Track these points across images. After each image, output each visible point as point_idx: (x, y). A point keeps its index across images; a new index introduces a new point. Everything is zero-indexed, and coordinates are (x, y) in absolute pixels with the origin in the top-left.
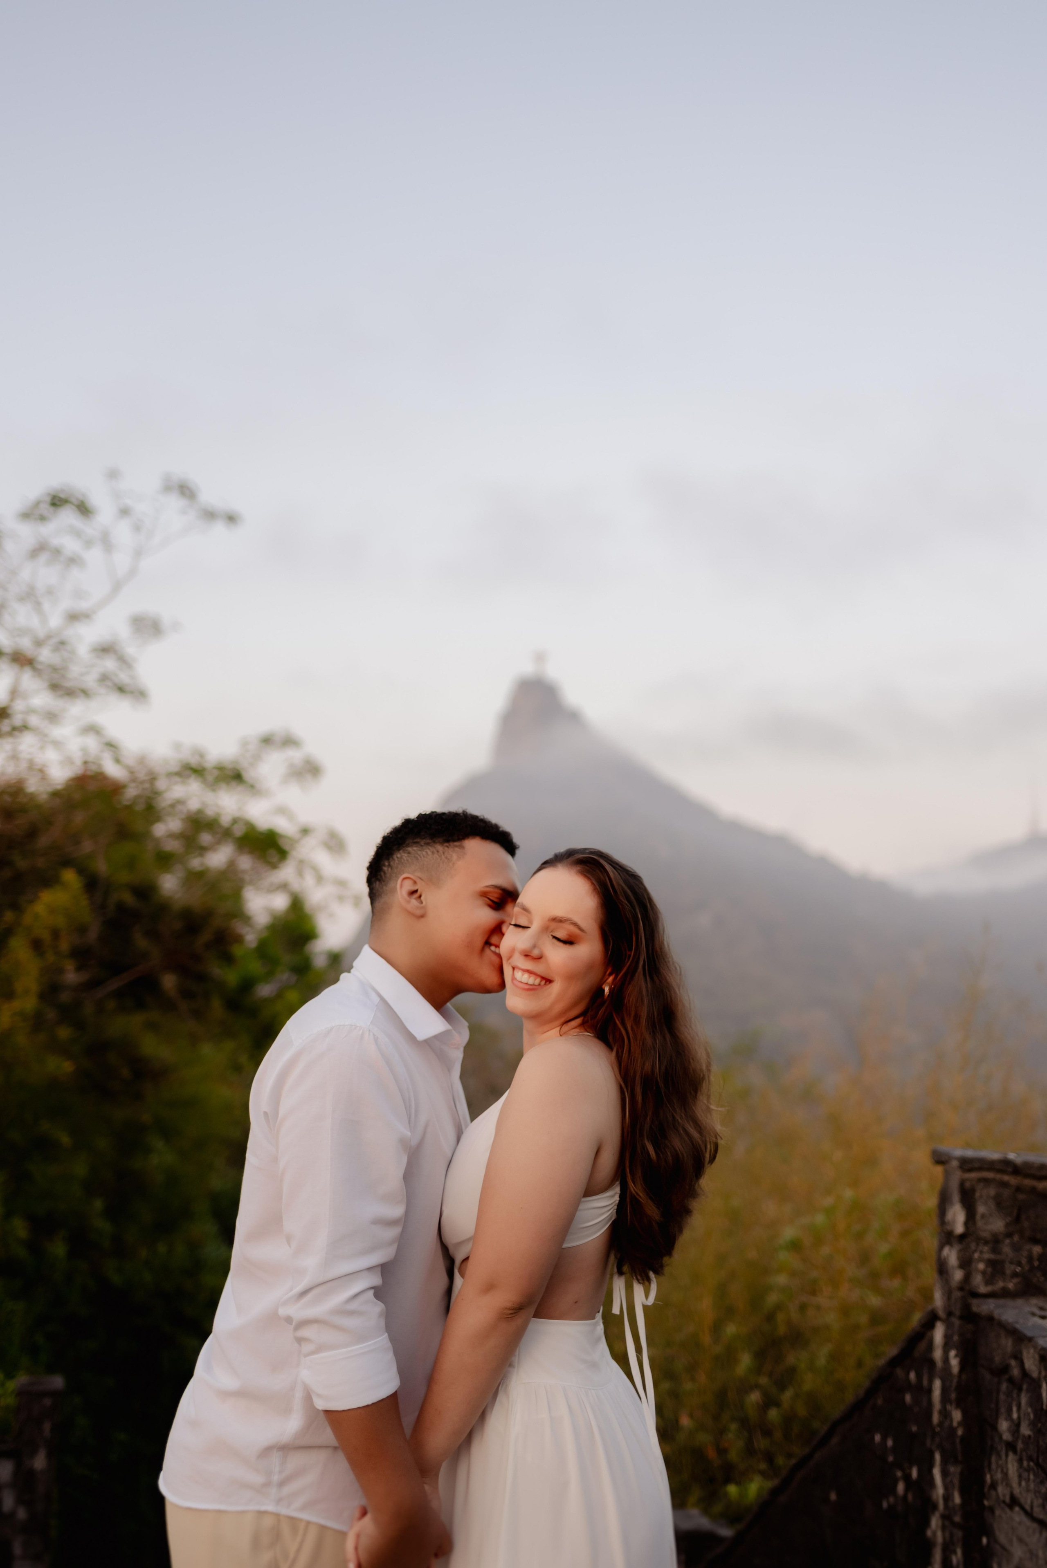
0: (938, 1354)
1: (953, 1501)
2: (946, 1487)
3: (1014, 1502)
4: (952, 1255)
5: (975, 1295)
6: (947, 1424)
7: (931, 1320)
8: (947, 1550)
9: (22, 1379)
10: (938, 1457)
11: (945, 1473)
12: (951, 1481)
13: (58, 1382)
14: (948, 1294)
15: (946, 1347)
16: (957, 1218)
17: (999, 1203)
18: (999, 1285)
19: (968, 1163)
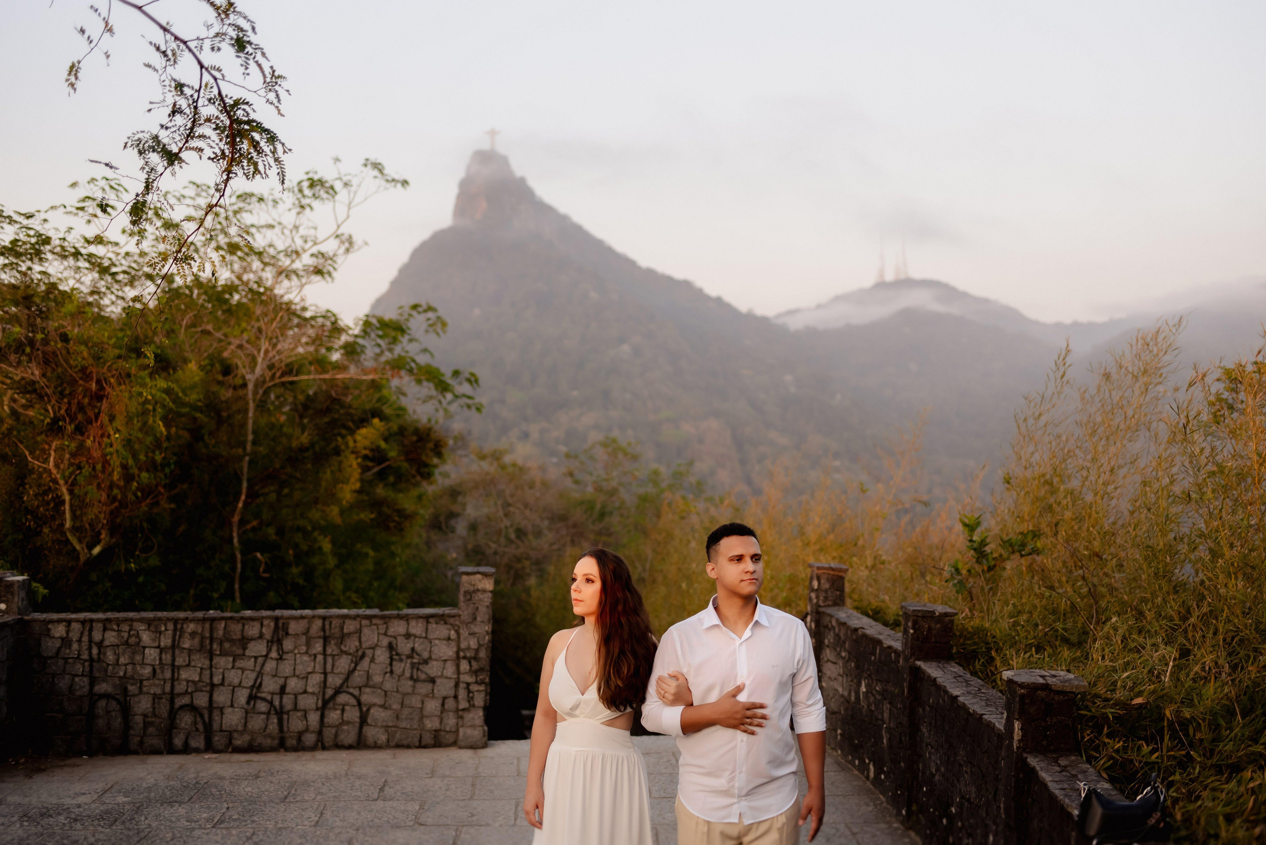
3: (828, 661)
4: (813, 595)
5: (820, 606)
14: (812, 607)
15: (811, 621)
16: (815, 584)
17: (828, 579)
18: (827, 603)
19: (819, 568)
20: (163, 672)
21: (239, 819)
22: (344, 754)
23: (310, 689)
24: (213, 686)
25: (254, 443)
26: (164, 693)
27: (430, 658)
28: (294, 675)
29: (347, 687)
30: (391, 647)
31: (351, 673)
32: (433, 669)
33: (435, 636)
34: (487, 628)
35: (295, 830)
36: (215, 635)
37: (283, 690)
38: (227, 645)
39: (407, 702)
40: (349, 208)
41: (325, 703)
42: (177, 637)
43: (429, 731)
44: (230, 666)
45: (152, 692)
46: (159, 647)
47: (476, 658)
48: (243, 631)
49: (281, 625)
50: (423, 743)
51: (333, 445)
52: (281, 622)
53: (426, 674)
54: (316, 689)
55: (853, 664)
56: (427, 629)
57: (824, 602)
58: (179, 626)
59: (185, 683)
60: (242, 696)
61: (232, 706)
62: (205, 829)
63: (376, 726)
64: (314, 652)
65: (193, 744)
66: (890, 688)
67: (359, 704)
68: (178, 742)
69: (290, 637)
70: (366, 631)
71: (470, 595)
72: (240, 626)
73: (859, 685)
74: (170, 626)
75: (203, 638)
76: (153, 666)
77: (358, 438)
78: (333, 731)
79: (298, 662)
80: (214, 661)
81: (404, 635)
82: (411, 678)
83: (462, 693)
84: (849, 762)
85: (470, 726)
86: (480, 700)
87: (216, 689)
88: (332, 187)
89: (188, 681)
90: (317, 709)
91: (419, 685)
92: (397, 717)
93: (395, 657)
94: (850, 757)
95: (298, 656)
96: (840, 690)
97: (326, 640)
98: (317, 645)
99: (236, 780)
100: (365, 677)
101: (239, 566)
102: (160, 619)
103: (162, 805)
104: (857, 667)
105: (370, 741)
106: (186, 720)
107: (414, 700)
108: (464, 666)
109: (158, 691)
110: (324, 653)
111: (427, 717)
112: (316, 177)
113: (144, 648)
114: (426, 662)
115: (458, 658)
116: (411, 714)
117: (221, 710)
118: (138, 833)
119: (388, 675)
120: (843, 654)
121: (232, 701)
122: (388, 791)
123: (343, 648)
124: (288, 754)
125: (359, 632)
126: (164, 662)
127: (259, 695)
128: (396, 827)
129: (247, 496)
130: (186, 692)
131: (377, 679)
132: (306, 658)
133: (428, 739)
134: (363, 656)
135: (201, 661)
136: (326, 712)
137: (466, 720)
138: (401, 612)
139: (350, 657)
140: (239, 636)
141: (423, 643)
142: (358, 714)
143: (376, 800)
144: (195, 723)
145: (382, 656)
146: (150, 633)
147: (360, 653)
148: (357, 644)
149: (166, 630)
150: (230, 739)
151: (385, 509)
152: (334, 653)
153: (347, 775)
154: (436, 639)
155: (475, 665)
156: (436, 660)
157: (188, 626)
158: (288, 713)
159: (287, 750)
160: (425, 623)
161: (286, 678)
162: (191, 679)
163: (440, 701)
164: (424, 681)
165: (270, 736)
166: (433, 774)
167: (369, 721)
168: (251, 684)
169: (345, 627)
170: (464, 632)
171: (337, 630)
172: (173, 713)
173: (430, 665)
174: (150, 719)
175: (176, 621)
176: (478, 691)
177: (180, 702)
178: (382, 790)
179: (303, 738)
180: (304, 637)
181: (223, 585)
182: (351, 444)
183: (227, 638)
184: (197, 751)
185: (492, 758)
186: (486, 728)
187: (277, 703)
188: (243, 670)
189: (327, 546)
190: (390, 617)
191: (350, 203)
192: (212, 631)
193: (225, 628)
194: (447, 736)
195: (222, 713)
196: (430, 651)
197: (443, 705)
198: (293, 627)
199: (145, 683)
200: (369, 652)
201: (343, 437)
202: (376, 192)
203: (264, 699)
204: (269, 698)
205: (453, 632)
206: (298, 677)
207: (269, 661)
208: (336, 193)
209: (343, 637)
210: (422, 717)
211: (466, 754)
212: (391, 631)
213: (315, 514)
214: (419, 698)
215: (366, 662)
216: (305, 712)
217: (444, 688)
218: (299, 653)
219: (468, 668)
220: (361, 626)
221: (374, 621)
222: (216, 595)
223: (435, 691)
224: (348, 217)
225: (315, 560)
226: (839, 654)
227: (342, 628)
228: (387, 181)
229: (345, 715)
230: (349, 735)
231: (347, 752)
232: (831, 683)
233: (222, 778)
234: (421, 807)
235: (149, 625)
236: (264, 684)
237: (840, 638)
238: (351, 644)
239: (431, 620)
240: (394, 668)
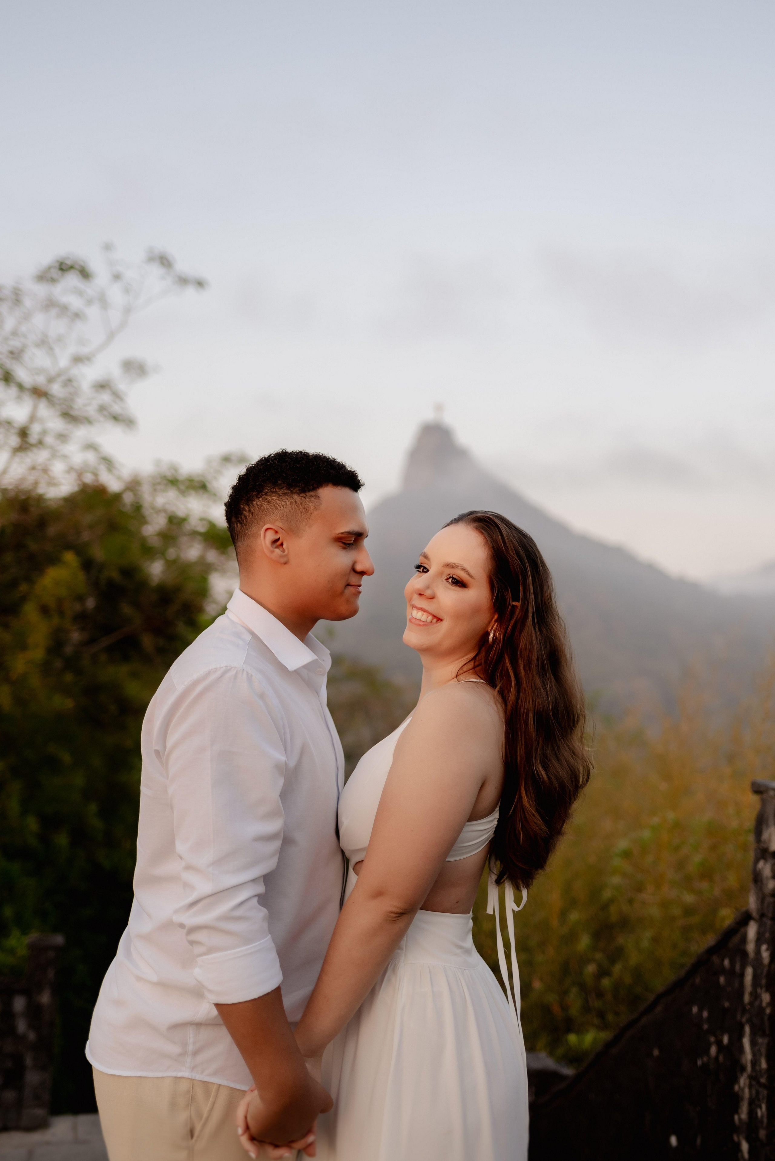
1: (760, 1065)
2: (754, 1054)
4: (766, 867)
6: (757, 1003)
7: (745, 919)
8: (753, 1104)
9: (34, 936)
10: (747, 1029)
11: (753, 1043)
12: (759, 1050)
13: (59, 939)
14: (761, 899)
16: (772, 837)
77: (46, 581)
151: (102, 696)
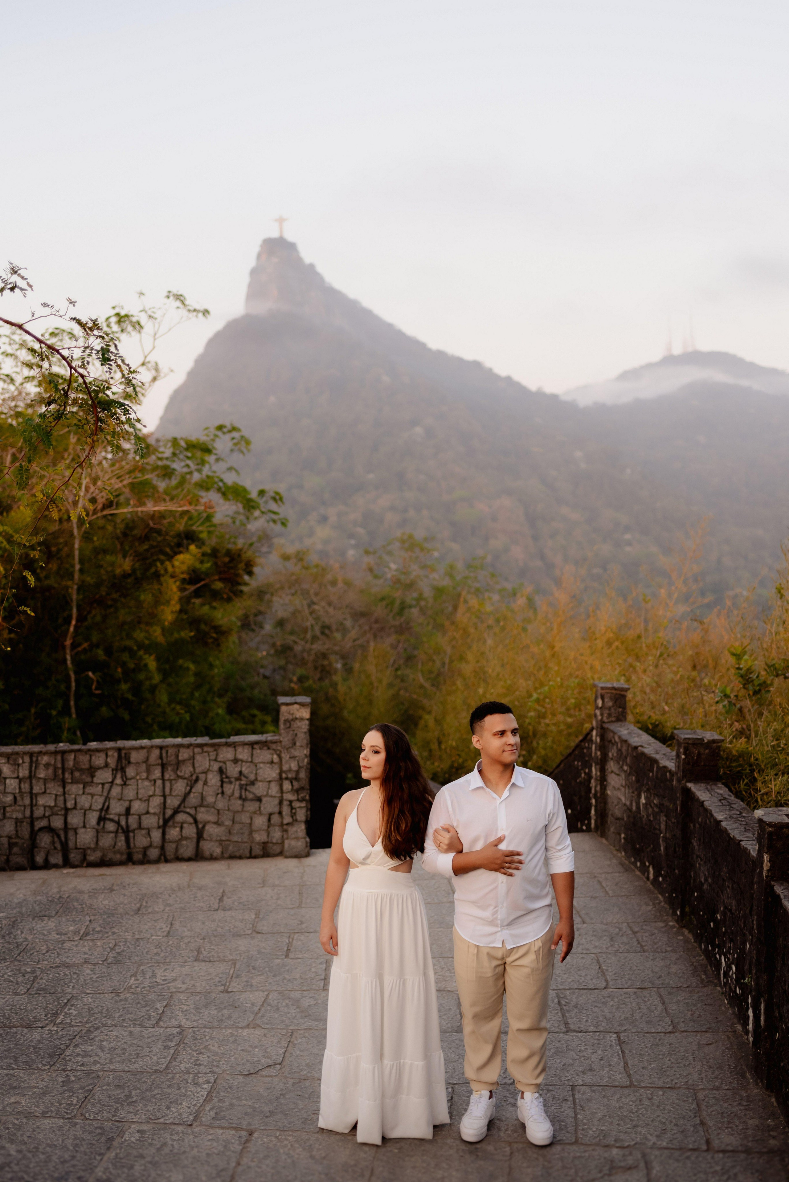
0: (594, 738)
1: (598, 775)
2: (596, 772)
3: (612, 772)
4: (598, 712)
5: (604, 722)
6: (596, 756)
7: (592, 729)
8: (596, 787)
10: (594, 765)
11: (595, 769)
12: (597, 770)
14: (597, 722)
15: (597, 736)
16: (600, 703)
17: (611, 698)
18: (610, 719)
19: (602, 688)
20: (22, 799)
21: (101, 931)
22: (184, 866)
23: (152, 810)
24: (67, 810)
25: (81, 571)
26: (25, 817)
27: (256, 780)
28: (137, 798)
29: (185, 807)
30: (221, 771)
31: (187, 795)
32: (259, 789)
33: (260, 760)
34: (305, 752)
35: (150, 940)
36: (66, 766)
37: (128, 812)
38: (77, 774)
39: (237, 819)
40: (155, 339)
41: (166, 822)
42: (33, 768)
43: (258, 843)
44: (81, 792)
45: (14, 816)
46: (18, 777)
47: (296, 779)
48: (90, 761)
49: (123, 755)
50: (253, 854)
51: (153, 570)
52: (123, 752)
53: (253, 794)
54: (157, 810)
55: (634, 778)
56: (252, 755)
57: (608, 718)
58: (34, 759)
59: (42, 808)
60: (93, 818)
61: (84, 827)
62: (74, 941)
63: (211, 840)
64: (154, 777)
65: (53, 860)
66: (666, 803)
67: (196, 821)
68: (39, 859)
69: (132, 765)
70: (198, 758)
71: (289, 723)
72: (88, 757)
73: (639, 797)
74: (27, 759)
75: (55, 769)
76: (14, 794)
77: (176, 563)
78: (174, 846)
79: (140, 786)
80: (67, 789)
81: (232, 761)
82: (240, 798)
83: (286, 810)
84: (632, 863)
85: (294, 838)
86: (302, 815)
87: (69, 812)
88: (138, 323)
89: (45, 807)
90: (159, 827)
91: (247, 804)
92: (230, 832)
93: (225, 780)
94: (633, 859)
95: (140, 781)
96: (623, 799)
97: (163, 767)
98: (156, 772)
99: (94, 893)
100: (200, 798)
101: (73, 684)
102: (17, 753)
103: (33, 919)
104: (638, 781)
105: (207, 854)
106: (45, 840)
107: (243, 817)
108: (287, 786)
109: (20, 816)
110: (163, 778)
111: (255, 831)
112: (123, 313)
113: (5, 778)
114: (253, 783)
115: (281, 779)
116: (241, 829)
117: (75, 830)
118: (18, 946)
119: (220, 796)
120: (625, 768)
121: (84, 822)
122: (227, 901)
123: (179, 773)
124: (135, 867)
125: (193, 758)
126: (23, 790)
127: (108, 816)
128: (237, 935)
129: (77, 621)
130: (44, 816)
131: (210, 799)
132: (147, 783)
133: (257, 850)
134: (197, 780)
135: (55, 789)
136: (167, 830)
137: (290, 833)
138: (228, 740)
139: (185, 781)
140: (87, 766)
141: (249, 767)
142: (195, 830)
143: (217, 910)
144: (53, 842)
145: (214, 779)
146: (10, 766)
147: (194, 777)
148: (192, 769)
149: (23, 762)
150: (85, 856)
151: (203, 626)
152: (172, 778)
153: (189, 886)
154: (261, 763)
155: (296, 785)
156: (261, 781)
157: (42, 759)
158: (133, 831)
159: (134, 863)
160: (250, 749)
161: (130, 801)
162: (47, 804)
163: (267, 817)
164: (252, 800)
165: (119, 852)
166: (264, 883)
167: (205, 836)
168: (100, 807)
169: (180, 755)
170: (285, 756)
171: (173, 758)
172: (34, 834)
173: (256, 786)
174: (14, 841)
175: (31, 755)
176: (300, 807)
177: (39, 824)
178: (221, 900)
179: (148, 853)
180: (144, 765)
181: (60, 703)
182: (170, 569)
183: (77, 768)
184: (56, 866)
185: (315, 866)
186: (308, 840)
187: (123, 823)
188: (92, 795)
189: (152, 663)
190: (219, 745)
191: (155, 334)
192: (63, 761)
193: (75, 759)
194: (275, 847)
195: (76, 833)
196: (256, 774)
197: (269, 820)
198: (135, 757)
199: (8, 809)
200: (202, 777)
201: (162, 563)
202: (179, 323)
203: (112, 820)
204: (116, 818)
205: (275, 756)
206: (141, 799)
207: (114, 786)
208: (141, 327)
209: (178, 764)
210: (251, 832)
211: (292, 863)
212: (221, 757)
213: (139, 635)
214: (248, 815)
215: (199, 786)
216: (149, 830)
217: (270, 805)
218: (141, 779)
219: (290, 787)
220: (194, 754)
221: (206, 749)
222: (54, 713)
223: (262, 808)
224: (154, 348)
225: (142, 676)
226: (622, 767)
227: (177, 756)
228: (189, 311)
229: (184, 832)
230: (188, 849)
231: (187, 864)
232: (615, 792)
233: (81, 892)
234: (257, 915)
235: (8, 759)
236: (111, 807)
237: (622, 753)
238: (186, 770)
239: (255, 746)
240: (225, 790)
